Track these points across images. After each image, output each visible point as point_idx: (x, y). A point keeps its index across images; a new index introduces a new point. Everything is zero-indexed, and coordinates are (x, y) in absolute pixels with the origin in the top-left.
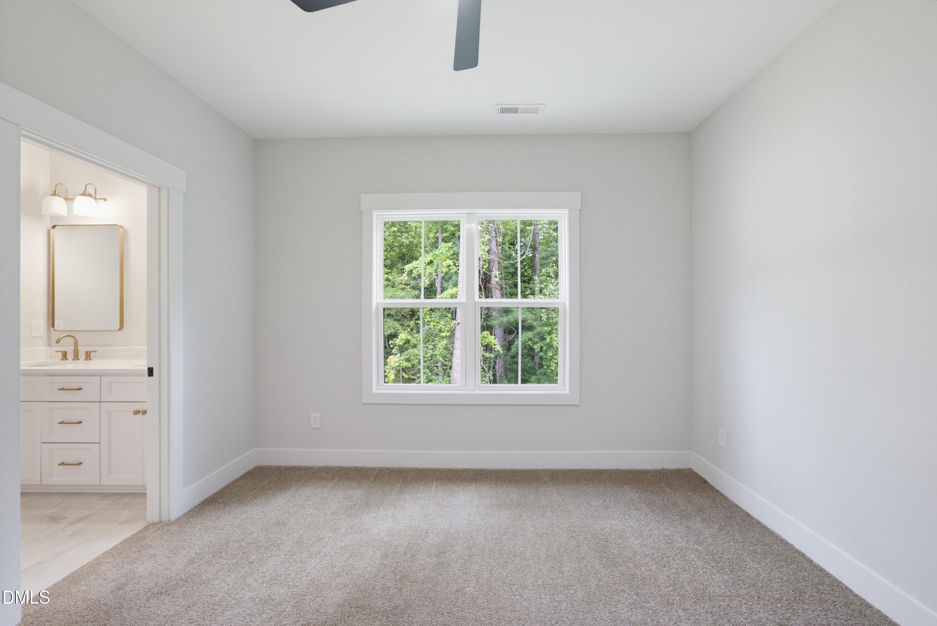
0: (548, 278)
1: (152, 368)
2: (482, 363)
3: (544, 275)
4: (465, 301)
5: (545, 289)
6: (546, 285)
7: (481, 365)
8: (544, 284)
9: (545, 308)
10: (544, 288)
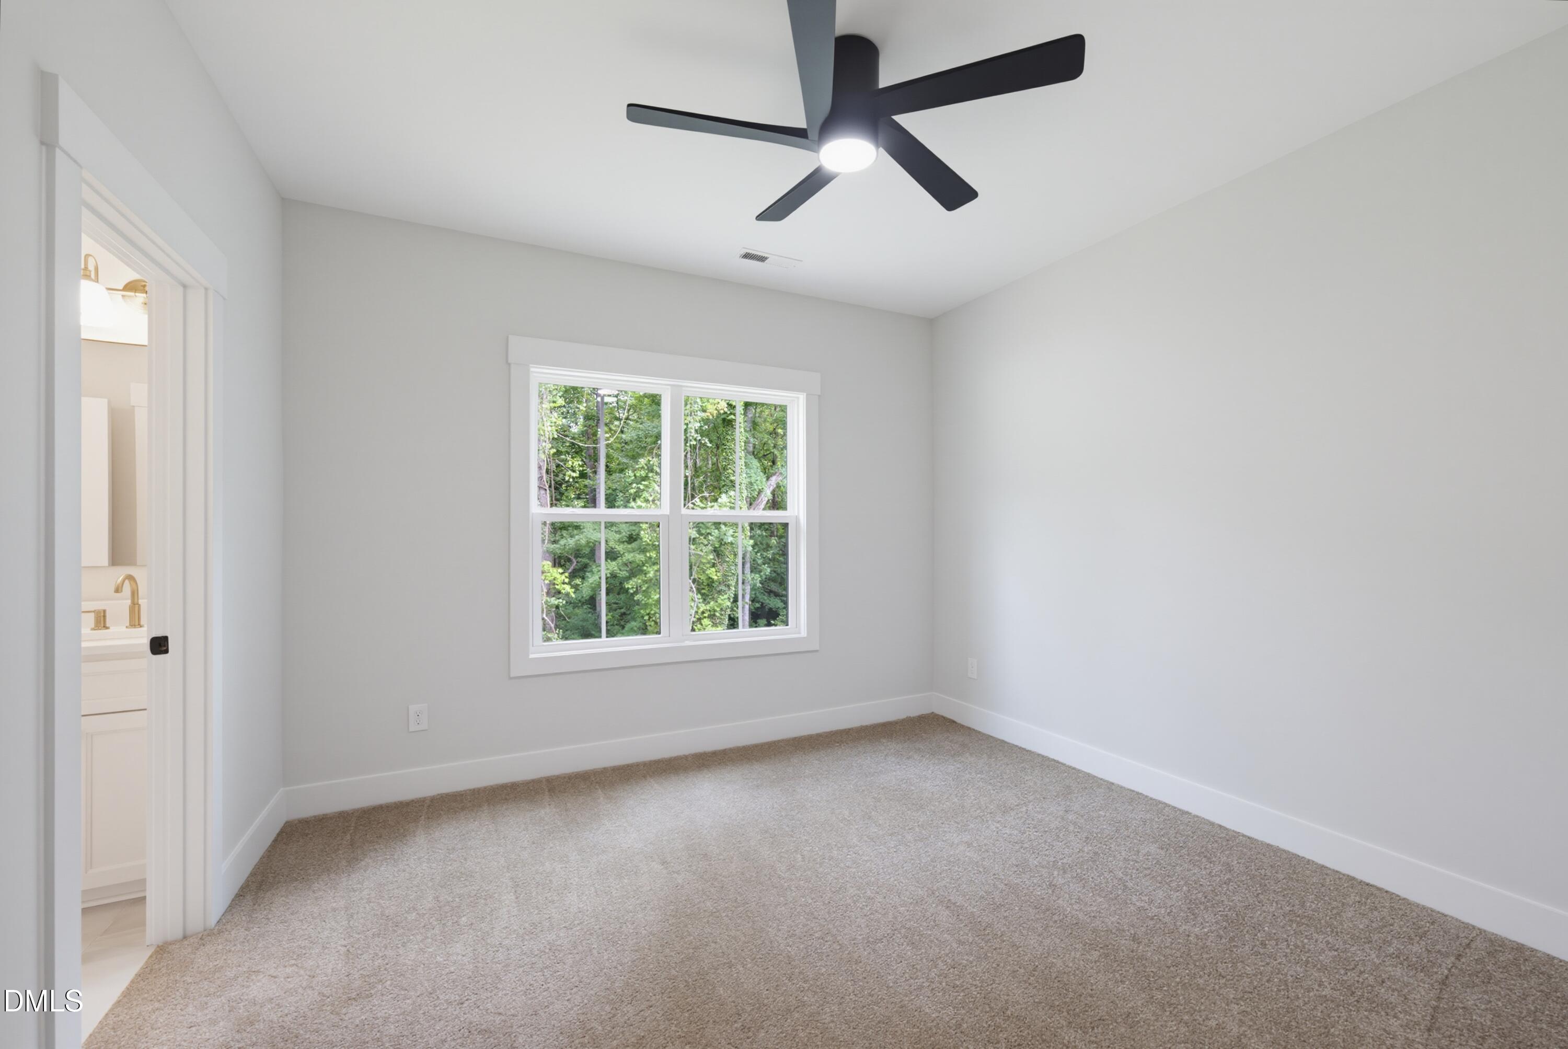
0: (650, 475)
1: (165, 639)
2: (544, 616)
3: (643, 468)
4: (668, 514)
5: (645, 492)
6: (647, 486)
7: (543, 619)
8: (643, 483)
9: (647, 523)
10: (644, 490)
